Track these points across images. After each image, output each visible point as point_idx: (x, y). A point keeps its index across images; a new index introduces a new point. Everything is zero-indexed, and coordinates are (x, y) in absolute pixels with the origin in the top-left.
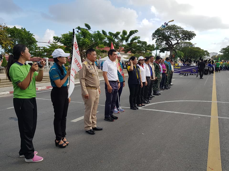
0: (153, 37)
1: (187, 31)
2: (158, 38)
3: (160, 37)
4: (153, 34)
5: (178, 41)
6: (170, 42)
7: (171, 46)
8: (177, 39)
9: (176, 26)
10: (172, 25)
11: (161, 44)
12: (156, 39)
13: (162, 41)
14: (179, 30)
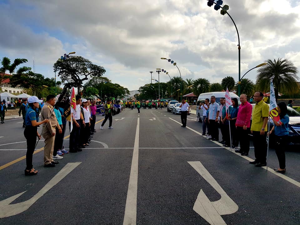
0: (55, 68)
1: (96, 65)
2: (62, 70)
3: (64, 70)
4: (55, 65)
5: (86, 76)
6: (77, 77)
7: (78, 82)
8: (85, 74)
9: (82, 58)
10: (77, 57)
11: (67, 78)
12: (59, 72)
13: (67, 74)
14: (86, 63)
